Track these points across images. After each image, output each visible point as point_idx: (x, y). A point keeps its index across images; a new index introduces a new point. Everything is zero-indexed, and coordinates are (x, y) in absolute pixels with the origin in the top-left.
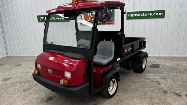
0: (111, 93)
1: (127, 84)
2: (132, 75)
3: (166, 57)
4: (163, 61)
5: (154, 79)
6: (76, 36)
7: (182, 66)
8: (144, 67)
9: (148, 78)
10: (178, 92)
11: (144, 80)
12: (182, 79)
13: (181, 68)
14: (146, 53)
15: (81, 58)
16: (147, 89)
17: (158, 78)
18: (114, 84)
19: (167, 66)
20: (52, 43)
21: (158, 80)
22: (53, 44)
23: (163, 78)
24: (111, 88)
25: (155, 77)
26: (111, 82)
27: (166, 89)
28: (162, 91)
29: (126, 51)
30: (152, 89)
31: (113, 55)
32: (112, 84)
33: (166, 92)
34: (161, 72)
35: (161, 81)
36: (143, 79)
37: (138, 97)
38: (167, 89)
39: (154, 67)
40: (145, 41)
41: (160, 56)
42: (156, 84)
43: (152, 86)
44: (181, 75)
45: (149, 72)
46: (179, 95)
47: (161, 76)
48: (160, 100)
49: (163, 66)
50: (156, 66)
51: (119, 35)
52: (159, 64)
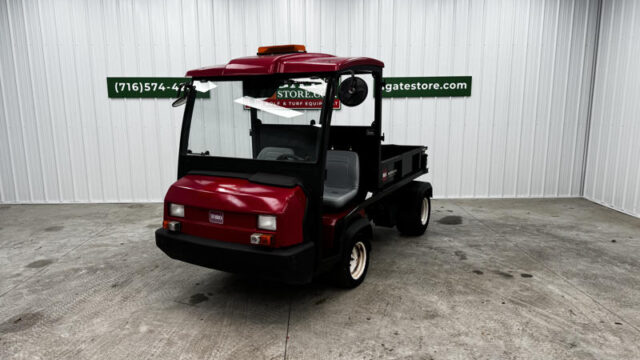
0: (356, 276)
1: (388, 261)
2: (396, 241)
3: (478, 199)
4: (471, 208)
5: (451, 247)
6: (251, 138)
7: (517, 219)
8: (424, 220)
9: (435, 246)
10: (506, 270)
11: (426, 250)
12: (516, 246)
13: (515, 223)
14: (428, 184)
15: (296, 185)
16: (436, 268)
17: (460, 245)
18: (359, 256)
19: (481, 221)
20: (208, 153)
21: (460, 249)
22: (212, 154)
23: (471, 246)
24: (353, 264)
25: (452, 244)
26: (354, 251)
27: (480, 265)
28: (471, 270)
29: (384, 175)
30: (447, 267)
31: (357, 184)
32: (355, 256)
33: (479, 272)
34: (467, 233)
35: (467, 251)
36: (423, 249)
37: (416, 283)
38: (482, 265)
39: (449, 223)
40: (426, 156)
41: (463, 197)
42: (457, 258)
43: (446, 262)
44: (513, 238)
45: (436, 234)
46: (508, 276)
47: (468, 241)
48: (466, 286)
49: (471, 220)
50: (455, 221)
51: (370, 136)
52: (461, 215)
